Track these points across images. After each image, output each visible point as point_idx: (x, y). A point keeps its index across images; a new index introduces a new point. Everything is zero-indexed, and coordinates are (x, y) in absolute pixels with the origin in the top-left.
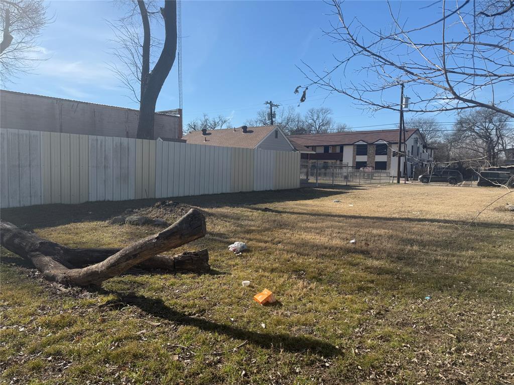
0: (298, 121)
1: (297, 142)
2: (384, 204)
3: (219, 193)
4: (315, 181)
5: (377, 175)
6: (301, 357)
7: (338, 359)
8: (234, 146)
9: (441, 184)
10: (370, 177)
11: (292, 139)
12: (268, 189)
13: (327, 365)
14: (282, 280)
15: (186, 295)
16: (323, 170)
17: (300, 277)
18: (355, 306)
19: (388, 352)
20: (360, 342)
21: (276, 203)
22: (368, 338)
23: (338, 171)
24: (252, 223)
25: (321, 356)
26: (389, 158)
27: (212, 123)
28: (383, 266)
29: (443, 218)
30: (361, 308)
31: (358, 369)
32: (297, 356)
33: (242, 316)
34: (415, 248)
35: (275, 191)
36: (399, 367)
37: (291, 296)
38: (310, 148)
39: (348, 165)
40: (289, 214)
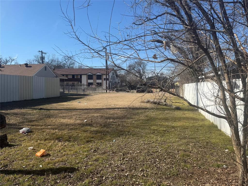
0: (58, 62)
1: (58, 73)
2: (100, 102)
4: (68, 93)
5: (97, 89)
6: (60, 176)
7: (76, 173)
8: (20, 75)
9: (123, 92)
10: (95, 90)
12: (42, 98)
13: (72, 176)
14: (51, 144)
16: (72, 87)
17: (60, 141)
18: (85, 149)
19: (97, 165)
20: (86, 164)
22: (90, 161)
23: (80, 87)
25: (69, 173)
26: (102, 81)
28: (98, 130)
29: (122, 107)
30: (87, 150)
31: (85, 175)
32: (58, 176)
33: (29, 164)
34: (111, 120)
36: (101, 170)
37: (55, 150)
38: (65, 76)
39: (84, 84)
40: (54, 111)
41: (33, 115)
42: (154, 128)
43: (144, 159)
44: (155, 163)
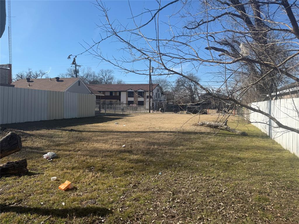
0: (94, 76)
1: (93, 89)
2: (142, 124)
3: (39, 120)
4: (104, 112)
5: (139, 108)
6: (87, 219)
7: (109, 216)
8: (50, 90)
9: (170, 113)
10: (136, 109)
11: (90, 87)
12: (74, 117)
13: (103, 221)
14: (79, 173)
15: (8, 192)
16: (110, 106)
17: (91, 171)
18: (122, 183)
19: (138, 207)
20: (123, 204)
21: (79, 126)
22: (128, 201)
23: (118, 106)
24: (62, 139)
25: (99, 217)
26: (145, 99)
27: (34, 74)
28: (139, 158)
29: (170, 130)
30: (125, 184)
31: (121, 220)
32: (84, 219)
33: (49, 200)
34: (156, 147)
35: (79, 118)
36: (143, 214)
37: (84, 183)
38: (102, 93)
39: (124, 103)
40: (87, 132)
41: (62, 137)
42: (213, 159)
43: (202, 202)
44: (219, 208)
